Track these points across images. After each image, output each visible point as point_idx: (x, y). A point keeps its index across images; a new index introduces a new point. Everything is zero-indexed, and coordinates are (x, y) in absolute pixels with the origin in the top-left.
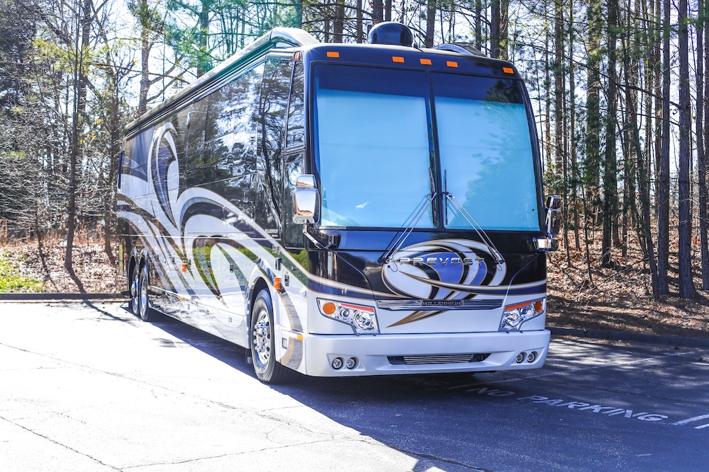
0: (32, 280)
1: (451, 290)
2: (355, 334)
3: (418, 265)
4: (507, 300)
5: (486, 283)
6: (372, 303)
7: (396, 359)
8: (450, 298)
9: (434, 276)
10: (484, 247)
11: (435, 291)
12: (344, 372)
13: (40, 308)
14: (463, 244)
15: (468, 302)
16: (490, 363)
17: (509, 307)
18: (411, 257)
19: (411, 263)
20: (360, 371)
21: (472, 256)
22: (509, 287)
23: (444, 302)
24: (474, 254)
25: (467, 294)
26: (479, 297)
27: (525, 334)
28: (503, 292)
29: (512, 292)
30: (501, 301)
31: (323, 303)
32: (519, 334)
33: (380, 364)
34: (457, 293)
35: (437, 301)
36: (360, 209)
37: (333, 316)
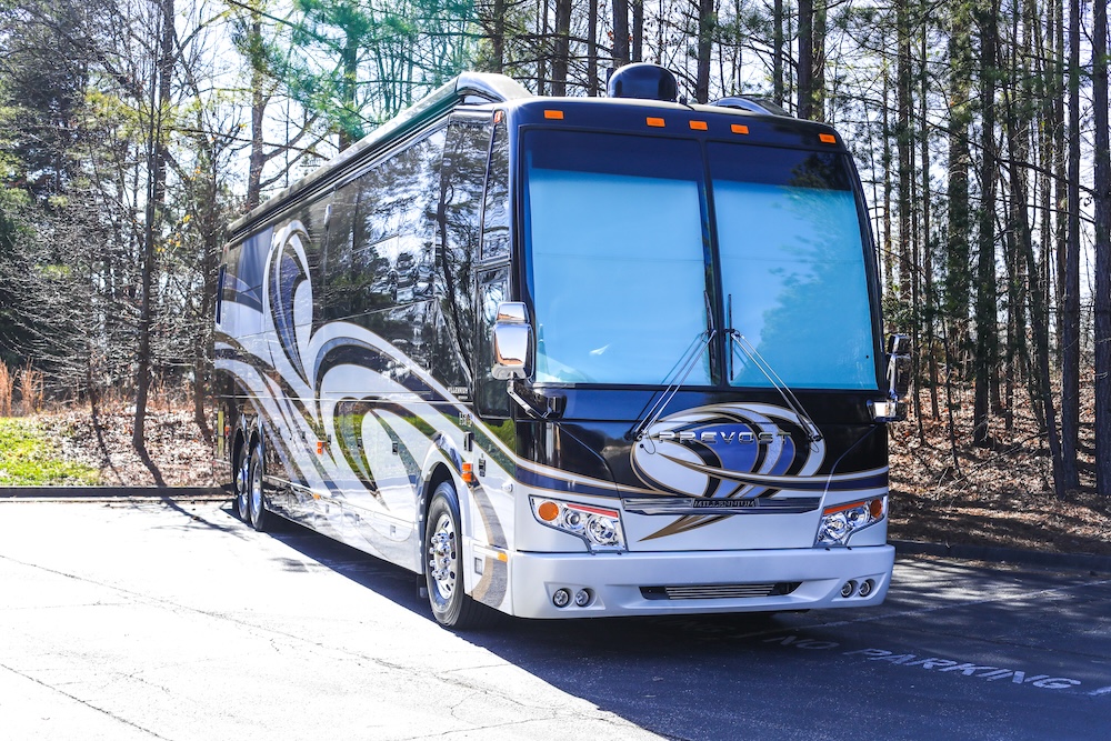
0: (82, 466)
1: (739, 483)
2: (590, 552)
3: (687, 444)
4: (826, 498)
5: (794, 470)
6: (616, 503)
7: (653, 592)
8: (738, 495)
9: (711, 460)
10: (791, 416)
11: (714, 483)
12: (572, 610)
13: (94, 509)
14: (757, 411)
15: (765, 502)
16: (799, 598)
17: (830, 510)
18: (677, 431)
19: (676, 440)
20: (596, 609)
21: (771, 430)
22: (830, 478)
23: (728, 501)
24: (775, 426)
25: (764, 489)
26: (783, 494)
27: (854, 551)
28: (820, 486)
29: (834, 486)
30: (817, 500)
31: (538, 503)
32: (846, 551)
33: (628, 599)
34: (749, 487)
35: (717, 501)
36: (596, 355)
37: (554, 523)
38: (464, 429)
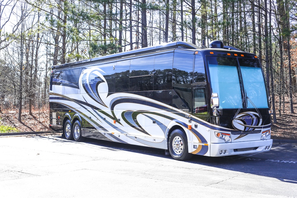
1: (249, 128)
2: (226, 143)
3: (241, 120)
4: (263, 130)
5: (257, 125)
6: (230, 133)
7: (236, 150)
8: (249, 130)
9: (245, 123)
10: (257, 114)
11: (245, 128)
12: (223, 155)
14: (252, 113)
15: (253, 131)
16: (258, 150)
17: (263, 132)
18: (239, 117)
19: (239, 119)
20: (227, 154)
21: (254, 117)
22: (263, 126)
23: (248, 131)
24: (254, 116)
25: (253, 128)
26: (256, 129)
27: (267, 140)
28: (261, 128)
29: (264, 128)
30: (261, 130)
31: (216, 133)
32: (266, 140)
33: (232, 152)
34: (251, 128)
35: (246, 131)
36: (223, 103)
37: (219, 137)
38: (188, 118)
